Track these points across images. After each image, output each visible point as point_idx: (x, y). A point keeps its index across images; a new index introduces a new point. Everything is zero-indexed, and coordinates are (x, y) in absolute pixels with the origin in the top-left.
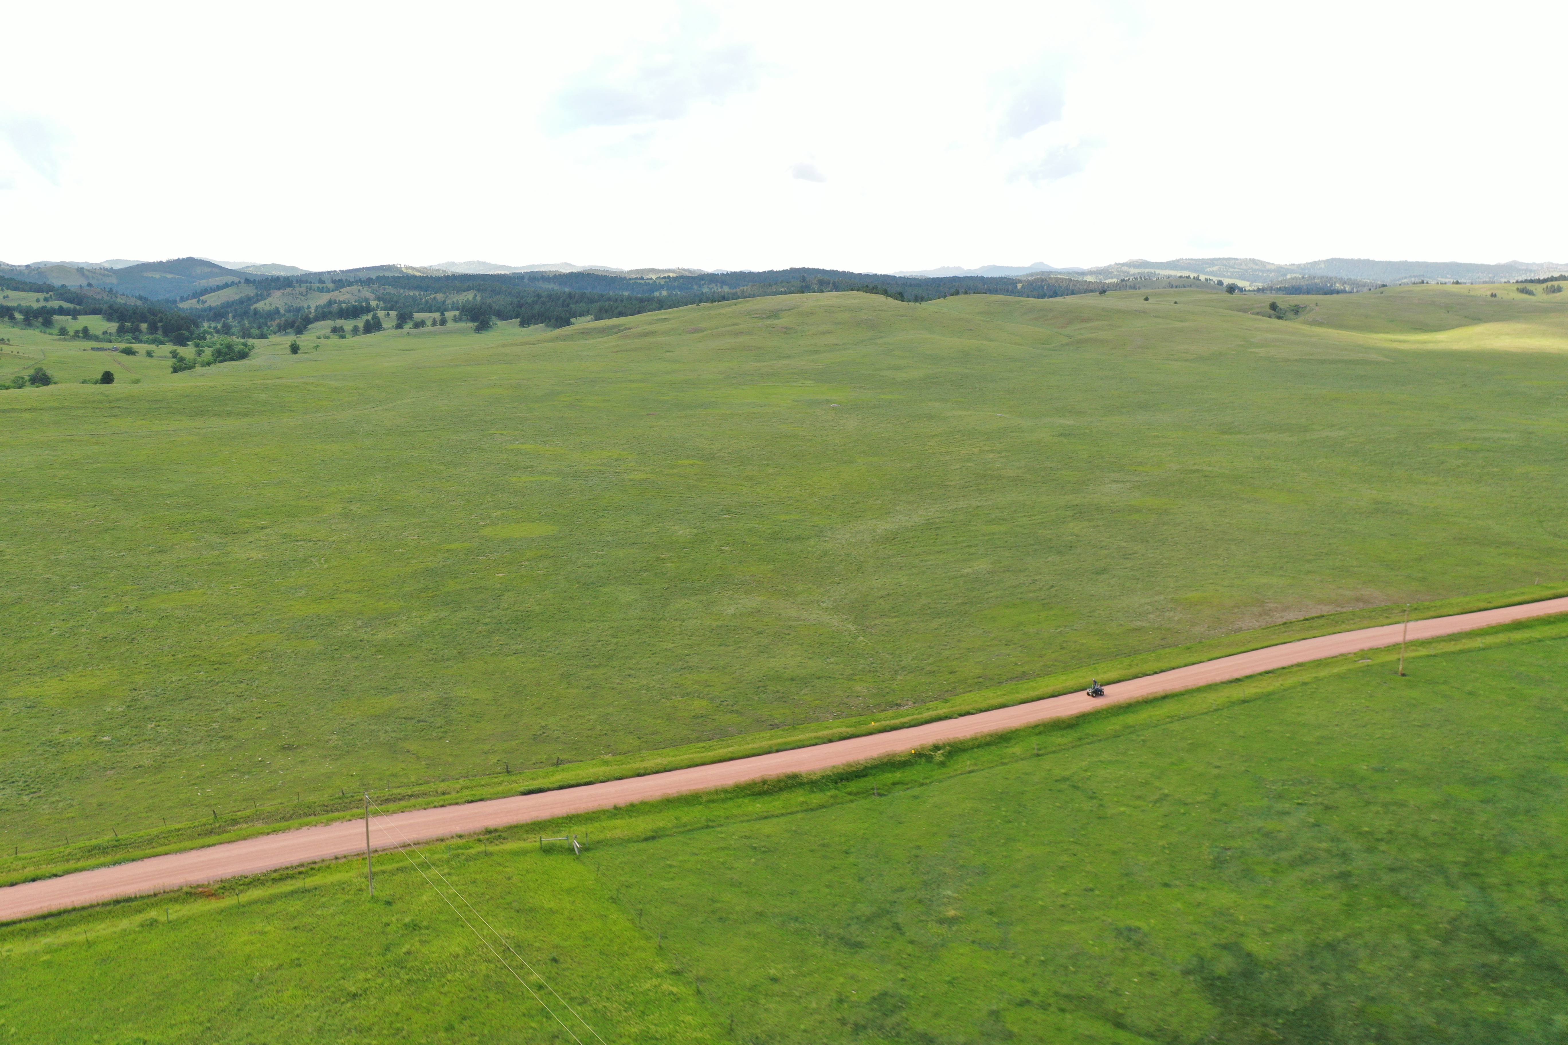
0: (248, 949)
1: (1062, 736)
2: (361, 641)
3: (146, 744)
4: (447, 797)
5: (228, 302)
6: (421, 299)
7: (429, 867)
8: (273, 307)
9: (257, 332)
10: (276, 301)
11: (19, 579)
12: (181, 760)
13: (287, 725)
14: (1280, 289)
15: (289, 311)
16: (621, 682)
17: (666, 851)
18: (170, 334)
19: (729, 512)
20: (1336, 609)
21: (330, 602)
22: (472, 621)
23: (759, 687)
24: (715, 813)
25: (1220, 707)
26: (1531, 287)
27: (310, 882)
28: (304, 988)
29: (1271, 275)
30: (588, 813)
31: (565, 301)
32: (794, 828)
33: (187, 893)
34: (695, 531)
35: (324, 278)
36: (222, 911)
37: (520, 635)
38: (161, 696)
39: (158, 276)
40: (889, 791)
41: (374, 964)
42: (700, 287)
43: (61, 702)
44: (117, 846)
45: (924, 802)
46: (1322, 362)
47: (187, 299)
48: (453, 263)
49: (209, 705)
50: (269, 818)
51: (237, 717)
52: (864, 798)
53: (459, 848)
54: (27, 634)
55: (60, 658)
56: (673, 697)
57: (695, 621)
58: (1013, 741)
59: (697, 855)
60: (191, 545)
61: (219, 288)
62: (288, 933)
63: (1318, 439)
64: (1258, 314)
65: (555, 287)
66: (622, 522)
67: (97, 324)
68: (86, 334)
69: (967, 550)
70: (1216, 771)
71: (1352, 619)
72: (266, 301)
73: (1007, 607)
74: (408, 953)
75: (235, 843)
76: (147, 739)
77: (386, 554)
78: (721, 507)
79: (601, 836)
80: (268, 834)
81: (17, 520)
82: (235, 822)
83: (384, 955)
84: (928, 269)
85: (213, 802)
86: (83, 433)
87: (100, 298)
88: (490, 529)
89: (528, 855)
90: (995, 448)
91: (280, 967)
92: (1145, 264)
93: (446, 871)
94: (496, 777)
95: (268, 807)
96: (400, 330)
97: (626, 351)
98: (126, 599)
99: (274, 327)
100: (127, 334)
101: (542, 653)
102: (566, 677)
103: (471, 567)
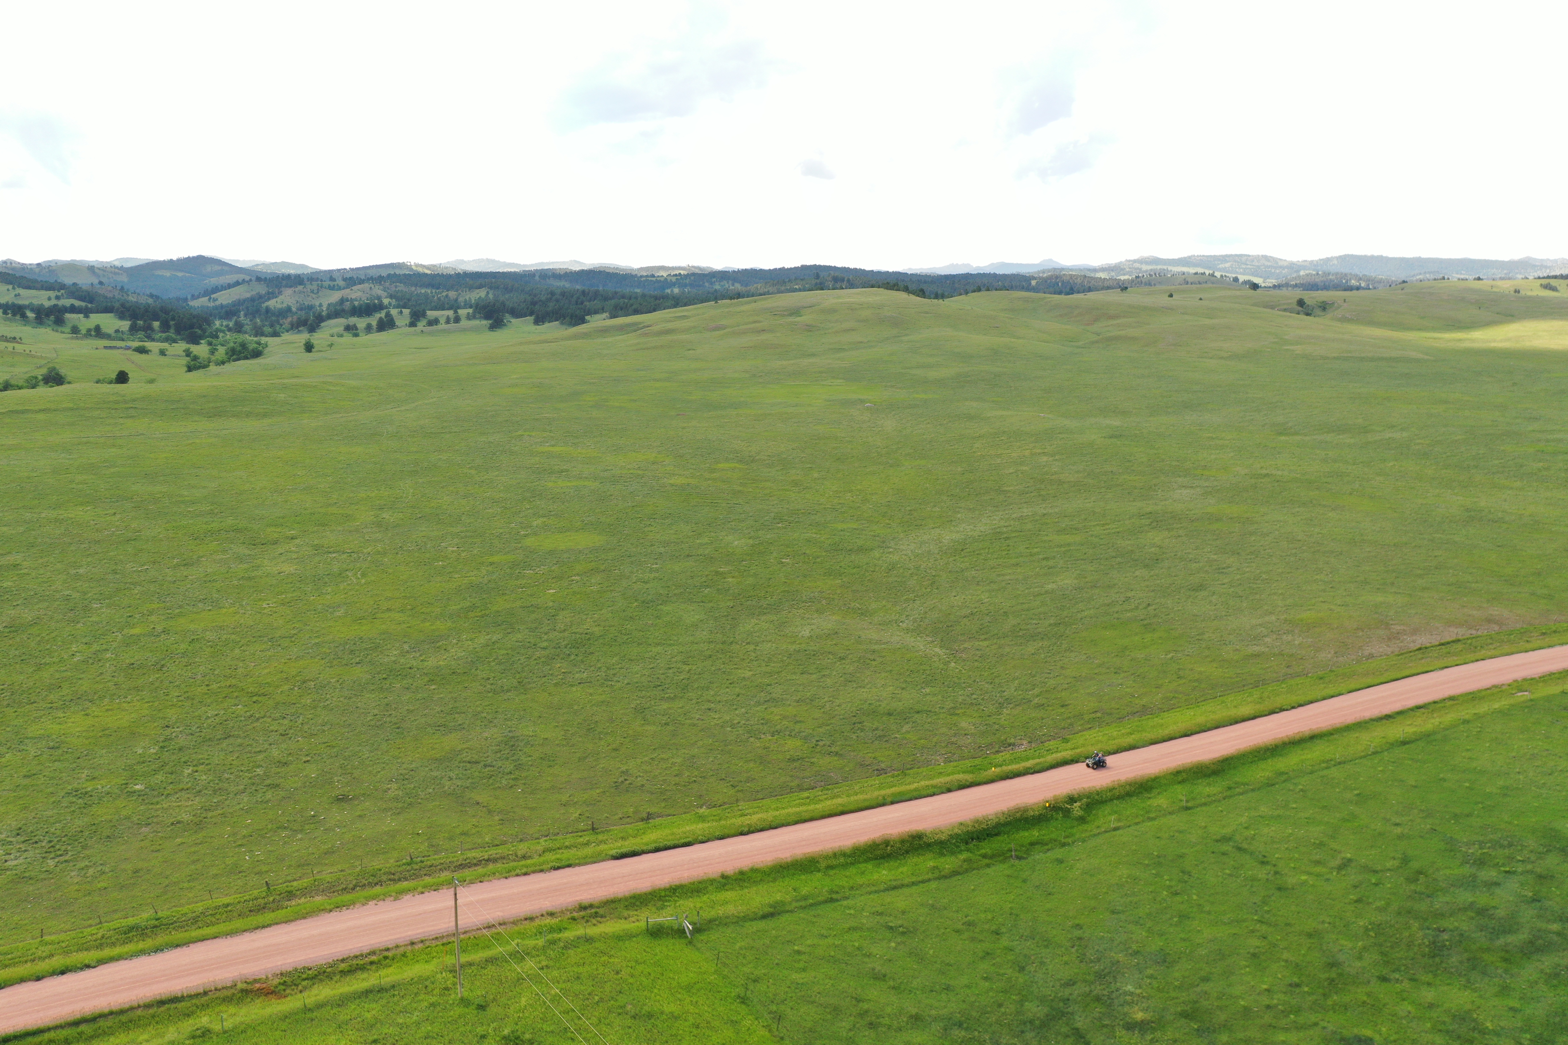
1: (1209, 784)
2: (410, 668)
3: (184, 794)
4: (529, 862)
5: (239, 300)
6: (434, 297)
7: (523, 959)
8: (285, 305)
9: (270, 330)
10: (286, 299)
11: (37, 596)
12: (224, 815)
13: (340, 770)
14: (1296, 286)
15: (301, 309)
16: (702, 717)
17: (789, 931)
18: (182, 332)
19: (781, 520)
20: (1470, 632)
21: (372, 622)
22: (528, 645)
23: (854, 724)
24: (837, 882)
25: (1379, 749)
26: (1553, 282)
27: (389, 975)
29: (1284, 272)
30: (694, 883)
31: (578, 298)
32: (930, 902)
33: (242, 991)
34: (751, 542)
35: (335, 276)
36: (285, 1016)
37: (582, 662)
38: (197, 734)
39: (168, 274)
40: (1028, 852)
42: (711, 284)
43: (87, 742)
44: (158, 926)
45: (1071, 868)
46: (1362, 359)
47: (198, 297)
48: (462, 260)
49: (251, 745)
50: (331, 889)
51: (283, 760)
52: (1003, 862)
53: (552, 930)
54: (48, 660)
55: (84, 688)
56: (763, 736)
57: (770, 644)
58: (1155, 791)
59: (826, 937)
60: (218, 557)
61: (230, 286)
63: (1382, 440)
64: (1285, 310)
65: (566, 284)
66: (671, 532)
67: (109, 322)
68: (98, 333)
69: (1045, 563)
70: (1399, 830)
71: (1491, 644)
72: (279, 299)
73: (1105, 628)
75: (293, 923)
76: (186, 787)
77: (426, 567)
78: (772, 515)
79: (713, 914)
81: (34, 530)
82: (290, 895)
84: (937, 266)
85: (264, 868)
86: (98, 435)
87: (112, 296)
88: (533, 539)
89: (634, 939)
90: (1046, 451)
92: (1156, 261)
93: (543, 963)
94: (581, 836)
95: (327, 875)
96: (414, 328)
97: (648, 349)
98: (153, 618)
99: (287, 325)
100: (140, 332)
101: (610, 683)
102: (640, 711)
103: (519, 582)
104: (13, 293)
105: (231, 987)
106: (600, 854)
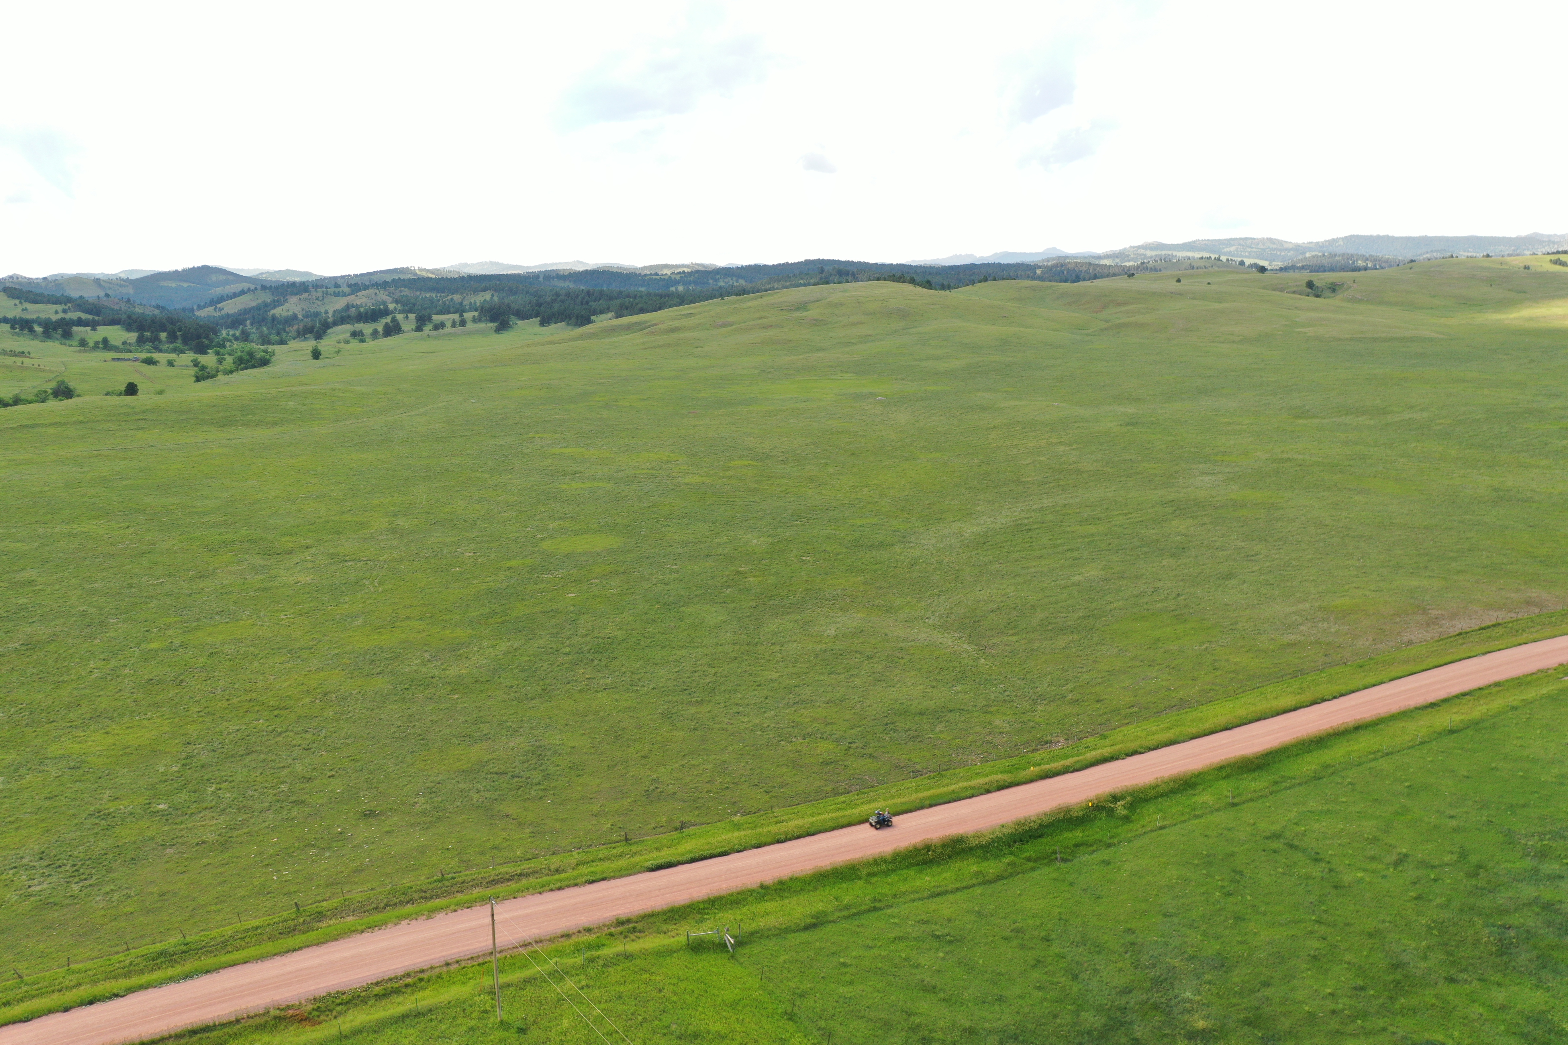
1: (1254, 779)
2: (432, 678)
3: (208, 813)
4: (562, 876)
5: (245, 310)
6: (439, 301)
7: (562, 978)
8: (290, 313)
9: (277, 338)
10: (292, 307)
11: (53, 612)
12: (249, 834)
13: (365, 785)
14: (1303, 268)
15: (307, 316)
16: (731, 721)
17: (833, 943)
18: (189, 343)
19: (800, 517)
20: (1509, 615)
21: (392, 631)
22: (551, 650)
23: (887, 724)
24: (879, 890)
25: (1427, 739)
26: (1563, 258)
27: (425, 998)
29: (1289, 254)
31: (583, 298)
32: (976, 909)
33: (275, 1018)
34: (770, 540)
35: (340, 282)
37: (606, 666)
38: (220, 751)
39: (174, 285)
40: (1073, 854)
42: (716, 281)
43: (108, 761)
44: (187, 951)
45: (1119, 870)
46: (1375, 340)
47: (204, 307)
48: (466, 264)
49: (274, 761)
50: (362, 909)
51: (308, 775)
52: (1048, 864)
53: (591, 947)
54: (66, 677)
55: (103, 706)
56: (794, 740)
57: (795, 644)
58: (1200, 788)
59: (871, 948)
60: (233, 569)
61: (235, 295)
63: (1402, 421)
64: (1294, 292)
65: (570, 285)
66: (689, 531)
67: (116, 334)
68: (106, 345)
69: (1069, 554)
70: (1454, 823)
71: (1533, 627)
72: (286, 306)
73: (1136, 620)
75: (325, 946)
76: (209, 806)
77: (443, 573)
78: (790, 512)
79: (753, 926)
80: (362, 931)
81: (48, 545)
82: (320, 916)
84: (941, 257)
85: (293, 888)
86: (110, 448)
87: (118, 308)
88: (550, 542)
89: (675, 955)
90: (1062, 440)
92: (1160, 246)
93: (584, 983)
94: (614, 848)
95: (357, 894)
96: (419, 333)
97: (655, 347)
98: (170, 632)
99: (293, 333)
100: (147, 343)
101: (636, 688)
102: (667, 716)
103: (538, 587)
104: (20, 308)
105: (264, 1015)
106: (634, 866)
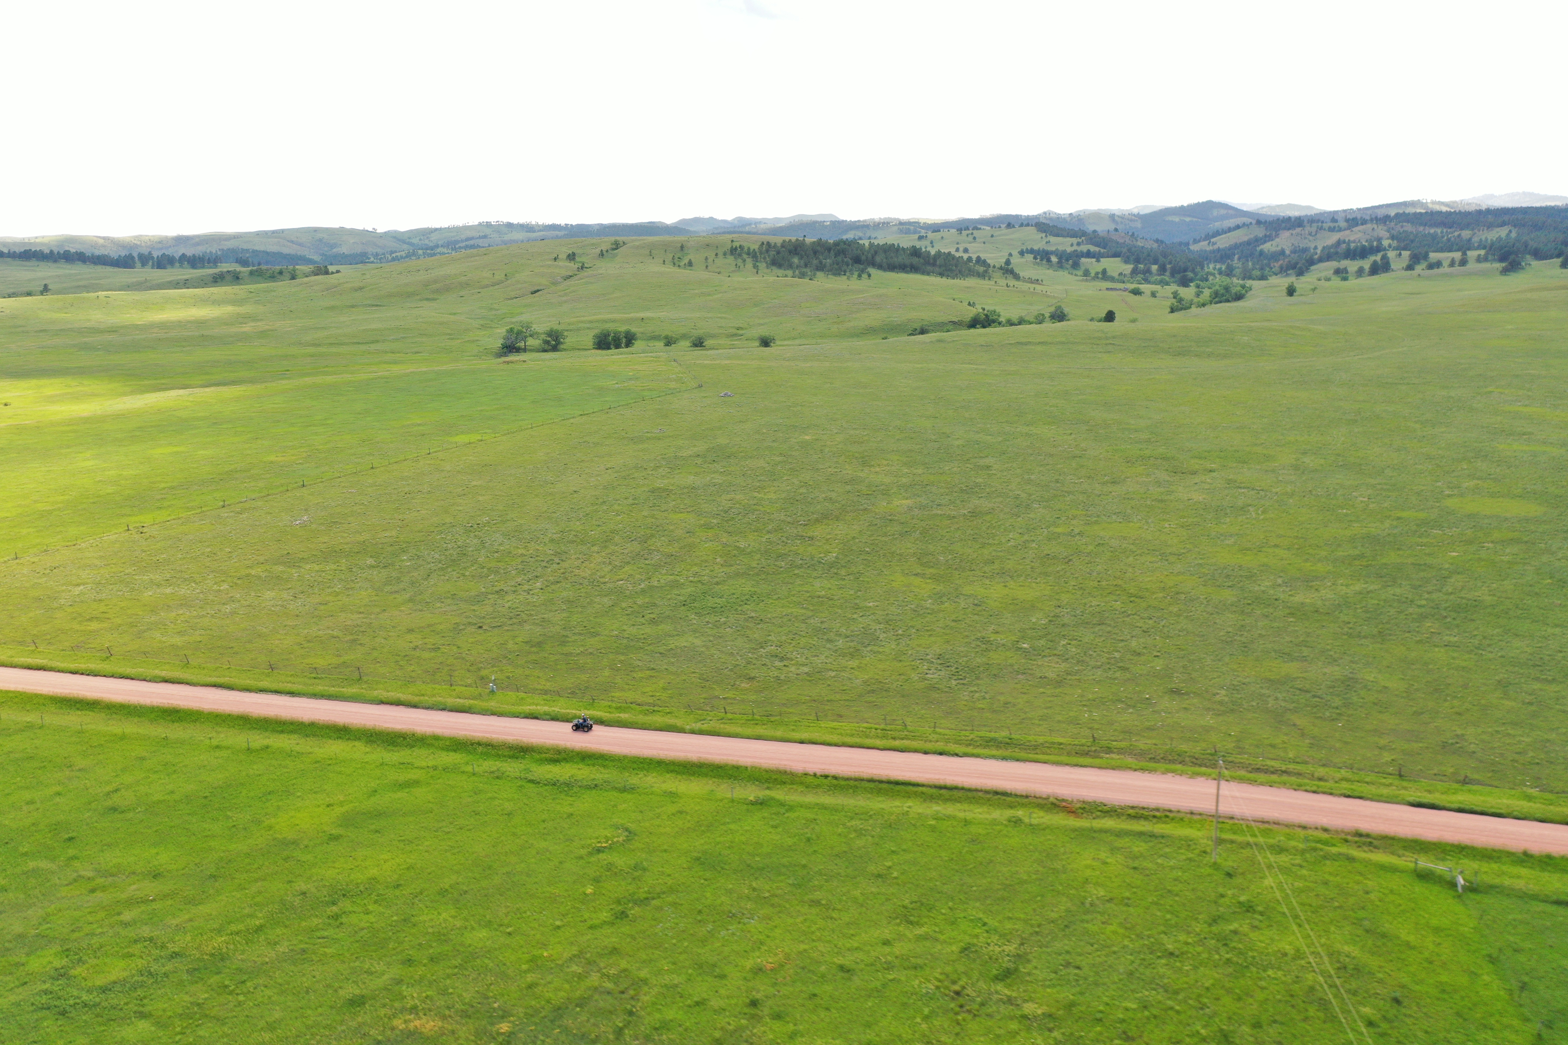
0: (1088, 873)
2: (1276, 600)
3: (1056, 659)
4: (1322, 783)
5: (1236, 244)
6: (1443, 237)
7: (1281, 852)
8: (1279, 248)
9: (1259, 273)
10: (1284, 242)
11: (997, 492)
12: (1079, 680)
13: (1181, 669)
15: (1295, 252)
18: (1175, 276)
21: (1256, 554)
22: (1405, 600)
27: (1159, 828)
28: (1126, 928)
30: (1486, 850)
33: (1052, 804)
35: (1338, 217)
36: (1076, 830)
37: (1458, 626)
38: (1079, 617)
39: (1177, 220)
41: (1197, 930)
43: (1000, 606)
44: (1009, 743)
47: (1199, 241)
48: (1493, 195)
49: (1117, 634)
50: (1141, 755)
51: (1138, 651)
53: (1319, 841)
54: (991, 541)
55: (1009, 566)
60: (1141, 480)
61: (1230, 230)
62: (1126, 870)
67: (1114, 266)
68: (1104, 275)
72: (1274, 243)
74: (1235, 932)
75: (1105, 770)
76: (1057, 654)
77: (1328, 512)
80: (1135, 770)
81: (1008, 441)
82: (1109, 750)
83: (1210, 925)
85: (1096, 726)
86: (1079, 367)
87: (1123, 241)
88: (1456, 500)
89: (1397, 873)
91: (1111, 900)
93: (1297, 862)
94: (1384, 778)
95: (1142, 744)
96: (1409, 272)
98: (1074, 522)
99: (1276, 269)
100: (1139, 275)
101: (1481, 652)
102: (1503, 685)
103: (1421, 540)
104: (1045, 240)
105: (1045, 799)
106: (1397, 797)
